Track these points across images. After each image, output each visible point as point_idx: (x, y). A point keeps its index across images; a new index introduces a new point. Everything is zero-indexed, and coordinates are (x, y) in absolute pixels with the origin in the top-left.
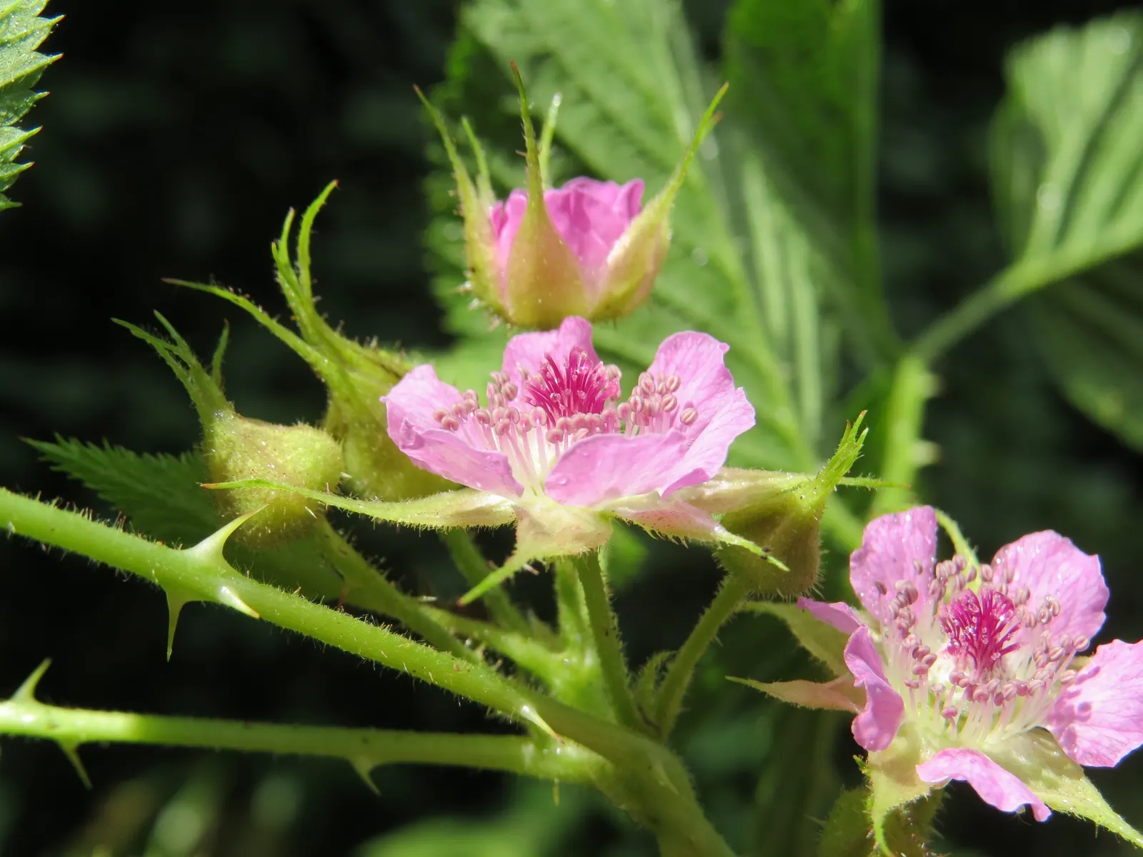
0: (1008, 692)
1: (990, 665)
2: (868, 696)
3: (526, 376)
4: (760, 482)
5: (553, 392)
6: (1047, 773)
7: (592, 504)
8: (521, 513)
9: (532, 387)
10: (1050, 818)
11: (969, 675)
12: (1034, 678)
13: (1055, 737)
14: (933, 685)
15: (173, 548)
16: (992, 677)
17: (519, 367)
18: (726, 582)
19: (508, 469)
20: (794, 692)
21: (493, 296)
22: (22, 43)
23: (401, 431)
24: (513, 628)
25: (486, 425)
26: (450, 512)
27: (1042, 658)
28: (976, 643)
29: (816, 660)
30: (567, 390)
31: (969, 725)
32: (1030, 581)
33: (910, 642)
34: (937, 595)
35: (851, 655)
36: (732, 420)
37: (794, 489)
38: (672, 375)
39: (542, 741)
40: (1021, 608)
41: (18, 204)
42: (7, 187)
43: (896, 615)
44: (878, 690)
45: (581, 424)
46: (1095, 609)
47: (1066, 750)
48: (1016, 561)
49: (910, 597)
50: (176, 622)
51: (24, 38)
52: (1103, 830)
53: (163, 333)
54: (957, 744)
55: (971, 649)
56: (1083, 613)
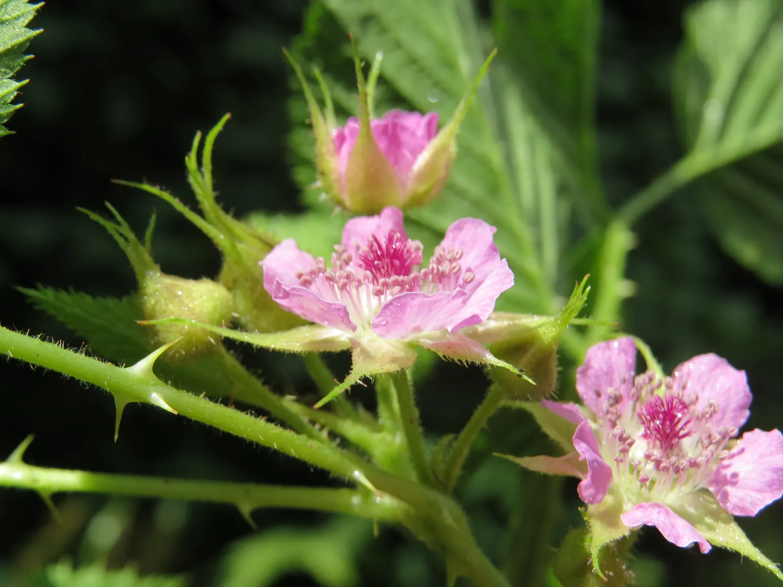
0: (683, 466)
1: (671, 447)
2: (588, 468)
3: (358, 248)
4: (517, 322)
5: (376, 260)
6: (708, 520)
7: (403, 337)
8: (355, 343)
9: (362, 256)
10: (710, 551)
11: (657, 453)
12: (700, 455)
13: (714, 494)
14: (633, 461)
15: (119, 366)
16: (672, 455)
17: (354, 241)
18: (493, 388)
19: (347, 314)
20: (538, 464)
21: (335, 191)
22: (16, 22)
23: (274, 287)
24: (347, 416)
25: (331, 283)
26: (306, 341)
27: (706, 442)
28: (662, 432)
29: (553, 441)
30: (386, 259)
31: (657, 487)
32: (698, 388)
33: (617, 431)
34: (635, 398)
35: (577, 440)
36: (498, 281)
37: (540, 326)
38: (457, 249)
39: (367, 493)
40: (692, 408)
41: (14, 132)
42: (6, 121)
43: (608, 412)
44: (595, 464)
45: (396, 283)
46: (742, 408)
47: (721, 504)
48: (689, 374)
49: (617, 400)
50: (120, 417)
51: (17, 18)
52: (747, 559)
53: (111, 217)
54: (647, 500)
55: (658, 436)
56: (734, 411)
